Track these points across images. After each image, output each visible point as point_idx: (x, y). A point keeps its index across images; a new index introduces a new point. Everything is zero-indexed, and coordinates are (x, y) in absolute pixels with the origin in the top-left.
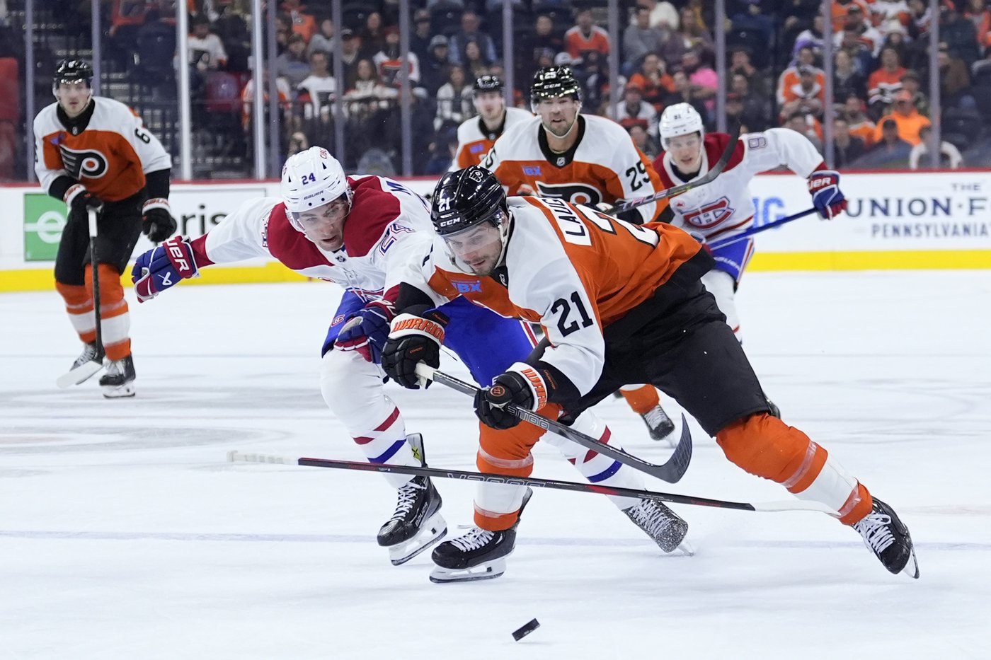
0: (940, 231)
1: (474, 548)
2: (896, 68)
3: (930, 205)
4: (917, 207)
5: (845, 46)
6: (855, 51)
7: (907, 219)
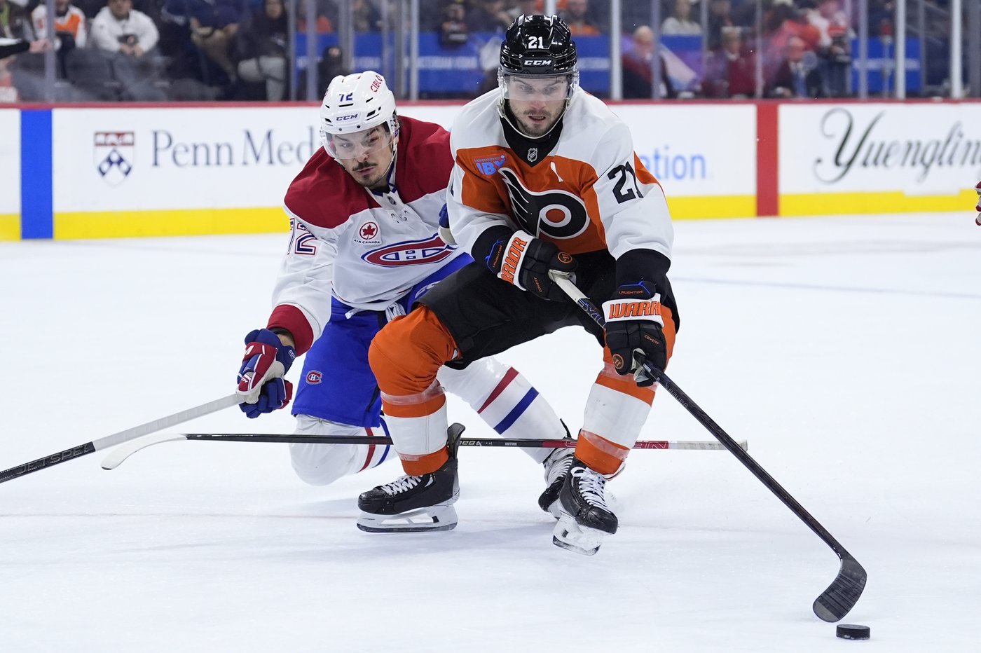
1: (401, 491)
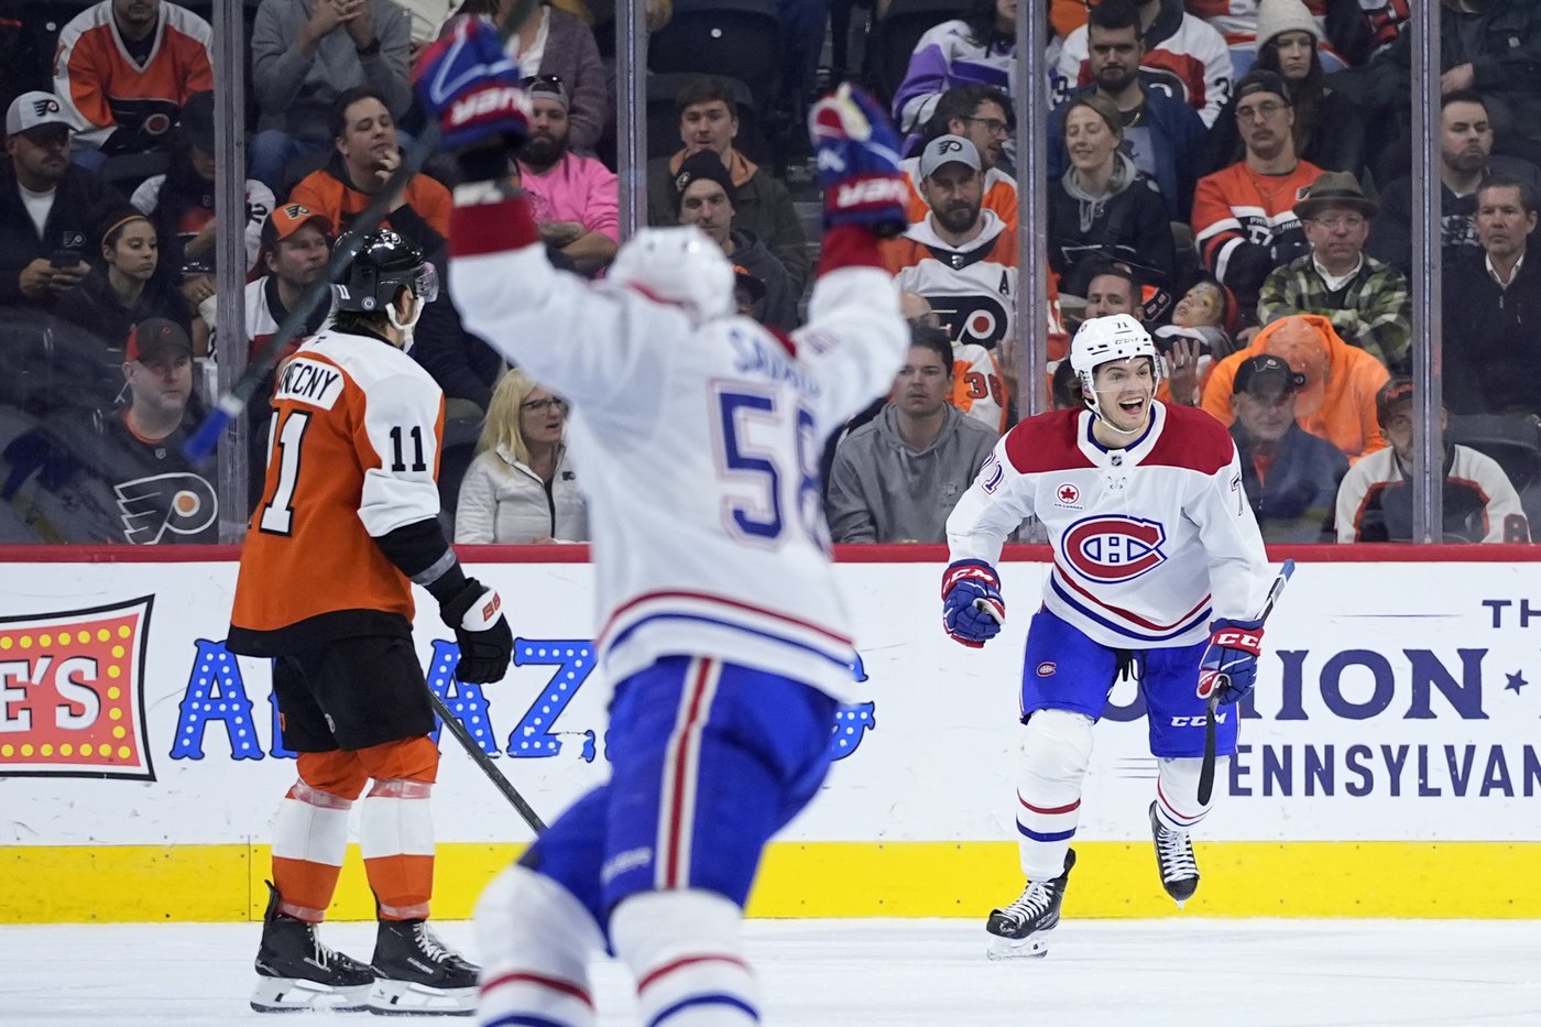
0: (1439, 776)
2: (1287, 158)
3: (1403, 673)
4: (1357, 684)
5: (1093, 81)
6: (1133, 98)
7: (1322, 728)
